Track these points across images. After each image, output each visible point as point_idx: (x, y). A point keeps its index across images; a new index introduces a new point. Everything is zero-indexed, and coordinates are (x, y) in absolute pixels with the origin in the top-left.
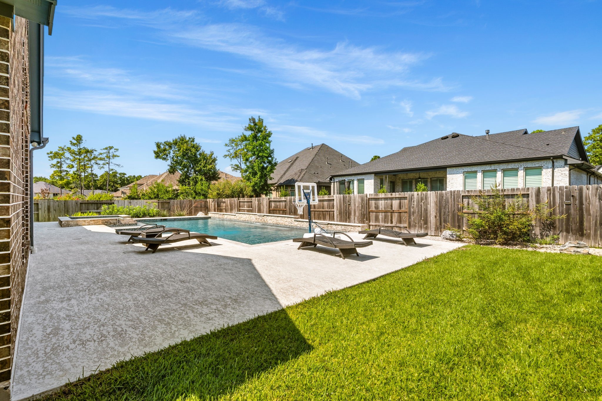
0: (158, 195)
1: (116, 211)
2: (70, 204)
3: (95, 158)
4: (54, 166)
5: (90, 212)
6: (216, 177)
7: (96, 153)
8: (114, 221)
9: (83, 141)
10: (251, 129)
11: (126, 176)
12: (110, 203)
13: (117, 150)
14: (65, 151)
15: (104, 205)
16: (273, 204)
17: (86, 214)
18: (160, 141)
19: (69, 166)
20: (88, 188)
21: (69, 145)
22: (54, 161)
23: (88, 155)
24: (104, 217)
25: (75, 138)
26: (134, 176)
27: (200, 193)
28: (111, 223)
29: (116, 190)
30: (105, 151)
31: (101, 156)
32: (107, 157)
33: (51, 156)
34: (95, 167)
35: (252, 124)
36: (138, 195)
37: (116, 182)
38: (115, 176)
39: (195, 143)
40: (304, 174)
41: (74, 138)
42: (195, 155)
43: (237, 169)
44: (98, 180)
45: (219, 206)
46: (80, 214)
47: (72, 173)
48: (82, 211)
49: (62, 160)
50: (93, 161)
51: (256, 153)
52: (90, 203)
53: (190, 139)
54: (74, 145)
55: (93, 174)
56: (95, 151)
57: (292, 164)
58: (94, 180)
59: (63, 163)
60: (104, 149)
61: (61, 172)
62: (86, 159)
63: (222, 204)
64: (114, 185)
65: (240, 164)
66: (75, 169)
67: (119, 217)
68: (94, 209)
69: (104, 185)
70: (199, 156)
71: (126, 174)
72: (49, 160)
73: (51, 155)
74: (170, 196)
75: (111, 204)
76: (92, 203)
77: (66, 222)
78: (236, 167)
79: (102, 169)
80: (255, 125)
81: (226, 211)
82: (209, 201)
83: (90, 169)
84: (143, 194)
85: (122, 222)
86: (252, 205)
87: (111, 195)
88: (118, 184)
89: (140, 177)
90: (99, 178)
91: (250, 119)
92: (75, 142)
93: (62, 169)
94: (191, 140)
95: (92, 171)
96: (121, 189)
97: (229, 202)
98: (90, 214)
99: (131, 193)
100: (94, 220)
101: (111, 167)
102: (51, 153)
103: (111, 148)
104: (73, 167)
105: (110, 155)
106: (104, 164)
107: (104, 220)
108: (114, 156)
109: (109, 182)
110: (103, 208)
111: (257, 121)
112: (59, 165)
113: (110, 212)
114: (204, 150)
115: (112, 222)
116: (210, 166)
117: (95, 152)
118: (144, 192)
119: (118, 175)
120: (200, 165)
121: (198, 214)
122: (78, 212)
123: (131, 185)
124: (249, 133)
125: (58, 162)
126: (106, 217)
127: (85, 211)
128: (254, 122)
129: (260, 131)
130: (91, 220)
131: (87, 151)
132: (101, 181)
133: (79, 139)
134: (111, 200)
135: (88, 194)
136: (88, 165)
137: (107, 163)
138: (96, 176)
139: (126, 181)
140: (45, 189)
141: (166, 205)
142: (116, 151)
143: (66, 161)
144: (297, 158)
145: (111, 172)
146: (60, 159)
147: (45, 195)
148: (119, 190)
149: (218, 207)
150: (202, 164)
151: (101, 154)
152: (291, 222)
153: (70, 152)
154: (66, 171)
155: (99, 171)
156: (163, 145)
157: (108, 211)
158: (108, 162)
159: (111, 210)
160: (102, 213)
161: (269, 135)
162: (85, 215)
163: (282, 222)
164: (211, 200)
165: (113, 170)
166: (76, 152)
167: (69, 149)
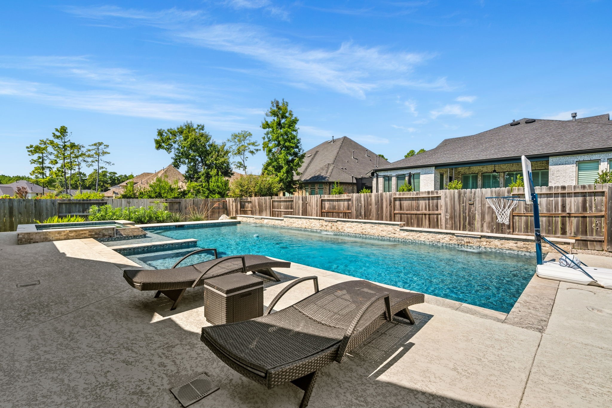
0: (160, 193)
1: (111, 214)
2: (44, 204)
3: (83, 154)
4: (35, 161)
5: (72, 216)
6: (230, 173)
7: (84, 150)
8: (110, 232)
9: (68, 134)
10: (274, 114)
11: (116, 175)
12: (101, 203)
13: (108, 146)
14: (48, 145)
15: (93, 206)
16: (327, 205)
17: (67, 219)
18: (163, 129)
19: (52, 162)
20: (75, 187)
21: (52, 138)
22: (35, 157)
23: (76, 151)
24: (93, 224)
25: (59, 130)
26: (125, 176)
27: (214, 191)
28: (104, 235)
29: (106, 190)
30: (94, 147)
31: (89, 153)
32: (96, 153)
33: (31, 151)
34: (83, 164)
35: (275, 109)
36: (134, 194)
37: (105, 182)
38: (105, 175)
39: (203, 132)
40: (333, 169)
41: (57, 130)
42: (204, 146)
43: (240, 167)
44: (86, 179)
45: (242, 206)
46: (57, 219)
47: (56, 170)
48: (60, 215)
49: (44, 155)
50: (80, 159)
51: (282, 143)
52: (73, 203)
53: (198, 126)
54: (58, 137)
55: (80, 173)
56: (83, 147)
57: (313, 159)
58: (83, 180)
59: (45, 158)
60: (93, 145)
61: (43, 168)
62: (73, 155)
63: (247, 204)
64: (103, 185)
65: (244, 161)
66: (59, 165)
67: (115, 223)
68: (79, 212)
69: (93, 185)
70: (208, 148)
71: (116, 174)
72: (29, 155)
73: (30, 149)
74: (176, 195)
75: (103, 204)
76: (76, 203)
77: (26, 236)
78: (239, 165)
79: (91, 167)
80: (279, 109)
81: (252, 213)
82: (229, 200)
83: (77, 167)
84: (140, 193)
85: (122, 233)
86: (291, 205)
87: (101, 195)
88: (108, 184)
89: (132, 177)
90: (87, 177)
91: (272, 103)
92: (58, 134)
93: (44, 165)
94: (200, 127)
95: (79, 169)
96: (113, 189)
97: (257, 201)
98: (72, 219)
99: (126, 192)
100: (75, 231)
101: (101, 165)
102: (31, 147)
103: (100, 144)
104: (57, 163)
105: (100, 151)
106: (93, 162)
107: (93, 230)
108: (104, 153)
109: (99, 181)
110: (91, 210)
111: (281, 105)
112: (41, 160)
113: (102, 216)
114: (214, 140)
115: (106, 233)
116: (223, 159)
117: (82, 149)
118: (142, 190)
119: (108, 174)
120: (212, 157)
121: (220, 218)
122: (52, 216)
123: (124, 184)
124: (271, 119)
125: (40, 158)
126: (96, 224)
127: (64, 214)
128: (277, 106)
129: (284, 116)
130: (70, 231)
131: (73, 146)
132: (90, 180)
133: (63, 131)
134: (102, 200)
135: (74, 194)
136: (75, 163)
137: (97, 161)
138: (85, 175)
139: (116, 181)
140: (23, 188)
141: (176, 206)
142: (106, 147)
143: (49, 156)
144: (317, 152)
145: (100, 171)
146: (42, 153)
147: (22, 195)
148: (110, 190)
149: (241, 208)
150: (214, 156)
151: (89, 150)
152: (393, 231)
153: (54, 146)
154: (48, 167)
155: (87, 170)
156: (166, 133)
157: (98, 215)
158: (97, 159)
159: (102, 213)
160: (90, 217)
161: (295, 121)
162: (65, 221)
163: (374, 231)
164: (231, 199)
165: (102, 168)
166: (60, 146)
167: (52, 143)
